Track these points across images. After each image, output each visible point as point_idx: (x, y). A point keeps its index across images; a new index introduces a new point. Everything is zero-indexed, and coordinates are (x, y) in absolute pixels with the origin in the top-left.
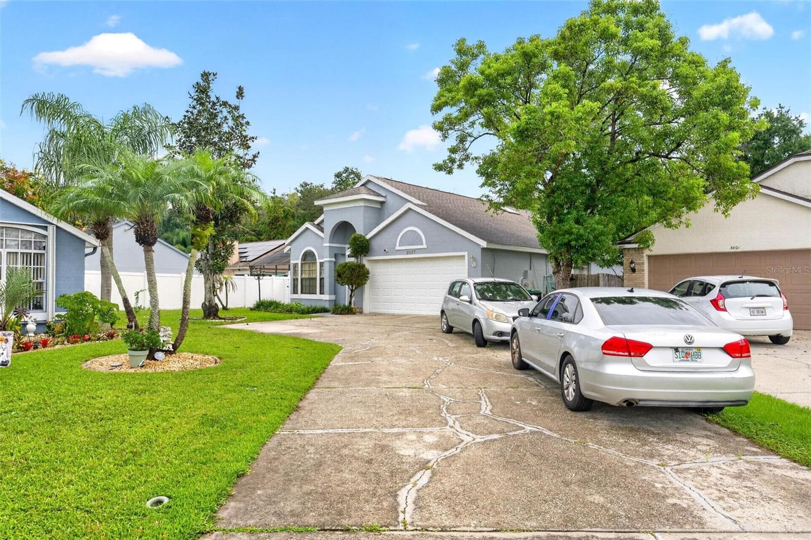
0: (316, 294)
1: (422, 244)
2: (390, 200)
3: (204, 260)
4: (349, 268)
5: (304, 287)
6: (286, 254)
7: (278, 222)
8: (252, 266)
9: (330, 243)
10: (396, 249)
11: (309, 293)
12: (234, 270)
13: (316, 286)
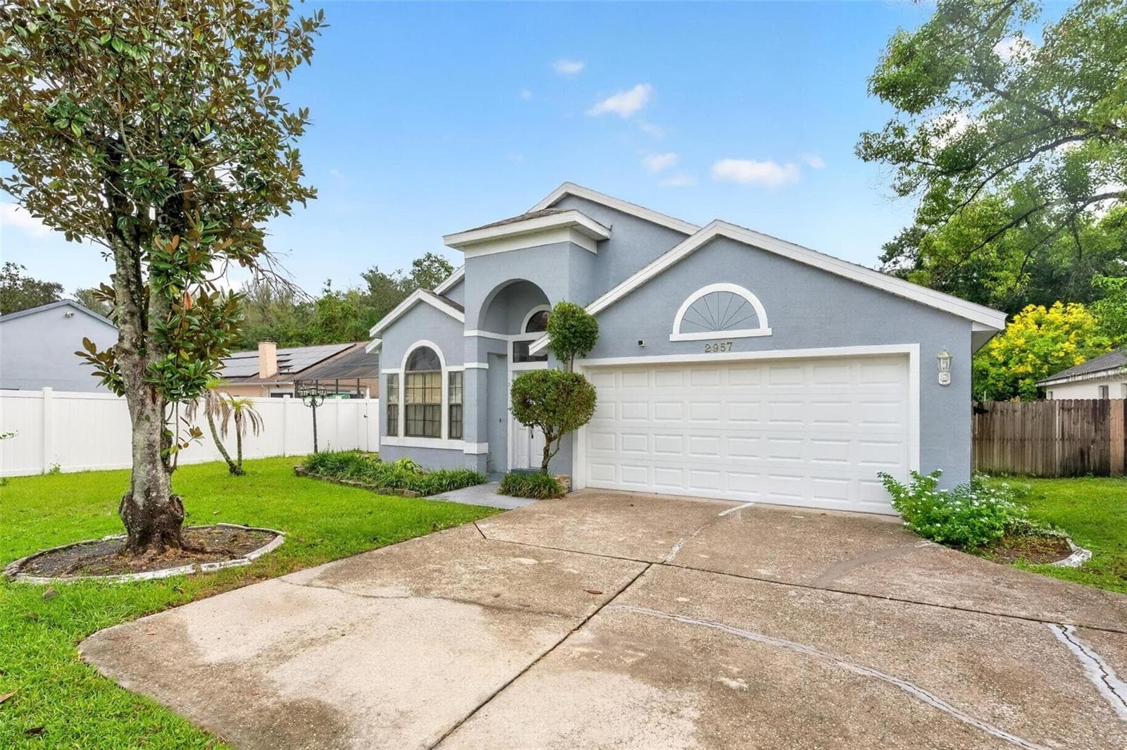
0: (439, 437)
1: (757, 325)
2: (622, 235)
3: (127, 352)
4: (556, 384)
5: (411, 423)
6: (368, 354)
7: (335, 323)
8: (298, 381)
9: (479, 329)
10: (672, 339)
11: (424, 435)
12: (269, 387)
13: (440, 422)
